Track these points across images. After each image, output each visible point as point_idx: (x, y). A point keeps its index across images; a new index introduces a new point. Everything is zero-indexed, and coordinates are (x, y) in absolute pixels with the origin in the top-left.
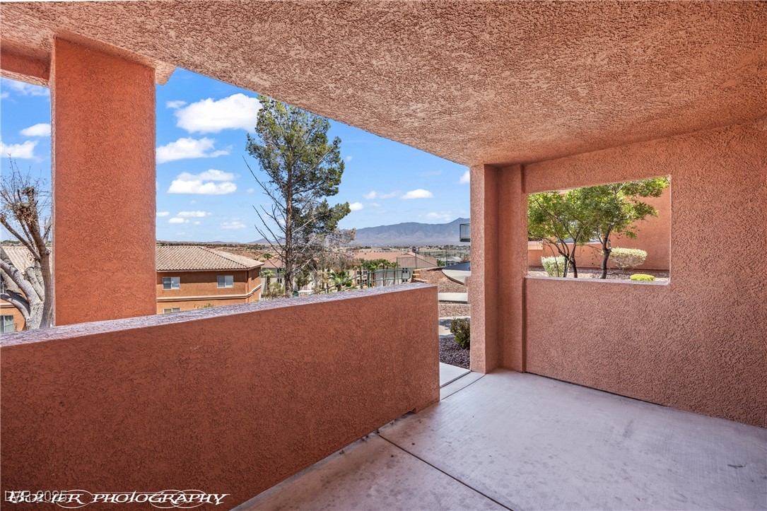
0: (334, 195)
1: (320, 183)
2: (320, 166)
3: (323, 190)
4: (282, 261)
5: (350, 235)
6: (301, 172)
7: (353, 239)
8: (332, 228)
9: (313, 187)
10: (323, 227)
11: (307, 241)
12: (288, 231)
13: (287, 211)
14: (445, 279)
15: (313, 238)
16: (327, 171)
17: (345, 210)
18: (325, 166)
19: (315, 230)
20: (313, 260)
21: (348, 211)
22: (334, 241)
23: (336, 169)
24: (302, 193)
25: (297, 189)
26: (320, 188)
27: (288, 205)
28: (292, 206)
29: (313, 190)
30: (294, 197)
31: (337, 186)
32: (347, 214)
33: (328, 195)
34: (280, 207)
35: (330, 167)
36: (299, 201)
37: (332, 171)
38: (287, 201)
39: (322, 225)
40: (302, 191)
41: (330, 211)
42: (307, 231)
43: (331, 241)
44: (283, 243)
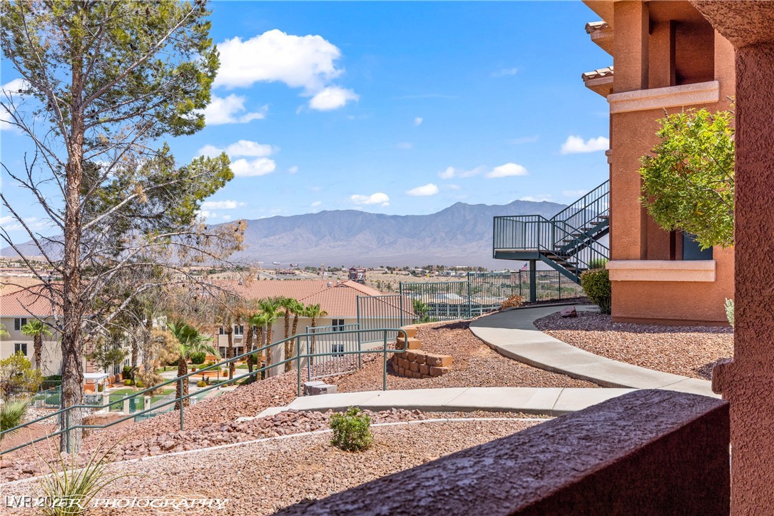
0: (192, 132)
1: (156, 100)
2: (157, 56)
3: (163, 119)
4: (53, 303)
5: (231, 235)
6: (105, 71)
7: (237, 248)
8: (187, 219)
9: (139, 111)
10: (159, 216)
11: (120, 248)
12: (72, 224)
13: (70, 171)
14: (484, 352)
15: (136, 243)
16: (175, 72)
17: (221, 175)
18: (168, 56)
19: (138, 221)
20: (134, 301)
21: (228, 176)
22: (192, 253)
23: (199, 68)
24: (108, 125)
25: (93, 115)
26: (158, 115)
27: (71, 154)
28: (82, 161)
29: (137, 119)
30: (88, 134)
31: (201, 111)
32: (223, 185)
33: (177, 133)
34: (51, 160)
35: (185, 60)
36: (102, 145)
37: (189, 73)
38: (70, 144)
39: (159, 209)
40: (110, 120)
41: (182, 174)
42: (120, 226)
43: (184, 250)
44: (57, 254)
